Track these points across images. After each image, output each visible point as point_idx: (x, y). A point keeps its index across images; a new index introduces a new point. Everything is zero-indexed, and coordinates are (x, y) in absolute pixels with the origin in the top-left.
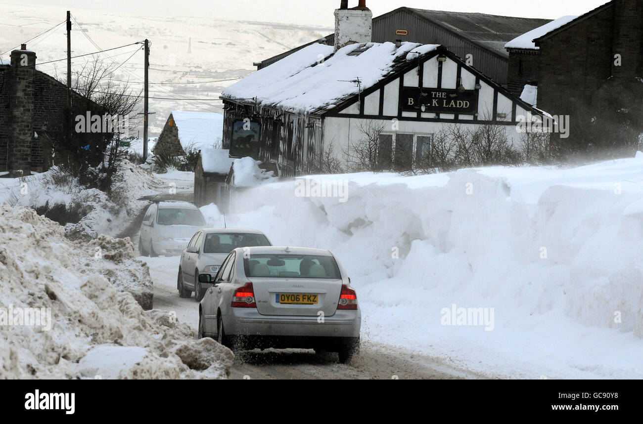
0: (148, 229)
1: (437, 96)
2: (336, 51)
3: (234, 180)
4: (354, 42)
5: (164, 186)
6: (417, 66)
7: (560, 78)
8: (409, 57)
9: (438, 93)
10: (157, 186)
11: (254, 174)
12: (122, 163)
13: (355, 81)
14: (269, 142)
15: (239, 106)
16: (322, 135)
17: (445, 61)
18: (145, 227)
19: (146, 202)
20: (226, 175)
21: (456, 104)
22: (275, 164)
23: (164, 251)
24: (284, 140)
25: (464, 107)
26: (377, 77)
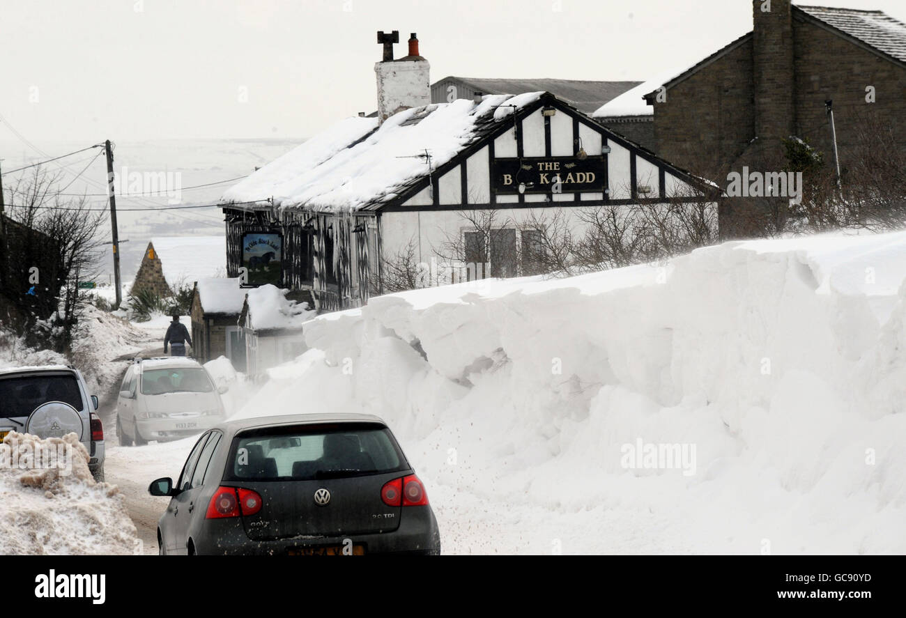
0: (129, 402)
1: (547, 169)
2: (382, 122)
3: (250, 318)
4: (407, 108)
5: (147, 339)
6: (513, 126)
7: (684, 146)
8: (499, 114)
9: (547, 164)
10: (139, 339)
11: (280, 309)
12: (85, 311)
13: (422, 156)
14: (297, 260)
15: (248, 214)
16: (380, 241)
17: (554, 115)
18: (123, 400)
19: (124, 364)
20: (237, 314)
21: (575, 179)
22: (308, 292)
23: (155, 434)
24: (319, 255)
25: (588, 181)
26: (455, 147)
